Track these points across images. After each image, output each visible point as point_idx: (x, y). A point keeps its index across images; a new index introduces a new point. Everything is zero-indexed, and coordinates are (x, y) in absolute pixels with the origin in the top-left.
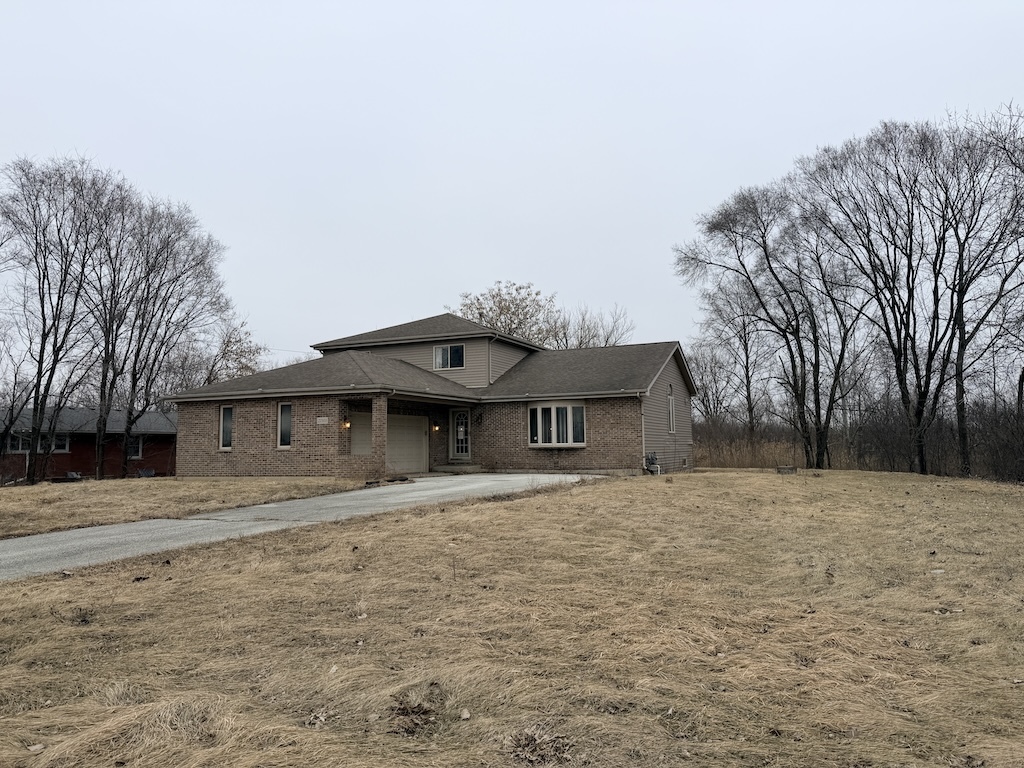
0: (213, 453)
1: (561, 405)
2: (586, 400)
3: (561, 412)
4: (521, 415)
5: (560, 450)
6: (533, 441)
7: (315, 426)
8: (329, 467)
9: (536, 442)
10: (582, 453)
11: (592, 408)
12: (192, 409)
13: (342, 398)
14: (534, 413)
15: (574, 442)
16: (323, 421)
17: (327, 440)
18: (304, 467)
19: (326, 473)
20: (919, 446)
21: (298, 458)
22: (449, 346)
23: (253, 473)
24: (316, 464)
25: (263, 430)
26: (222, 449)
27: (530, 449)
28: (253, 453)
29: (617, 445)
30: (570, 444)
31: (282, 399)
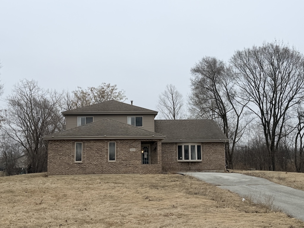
0: (72, 164)
1: (193, 144)
2: (202, 143)
3: (193, 147)
4: (174, 148)
5: (192, 162)
6: (179, 159)
7: (129, 152)
8: (137, 169)
9: (182, 159)
10: (201, 164)
11: (205, 146)
12: (57, 143)
13: (142, 141)
14: (180, 148)
15: (198, 159)
16: (133, 150)
17: (135, 158)
18: (124, 169)
19: (135, 172)
20: (273, 161)
21: (121, 166)
22: (135, 117)
23: (96, 173)
24: (130, 168)
25: (100, 153)
26: (76, 162)
27: (179, 162)
28: (95, 163)
29: (215, 161)
30: (197, 160)
31: (111, 140)
